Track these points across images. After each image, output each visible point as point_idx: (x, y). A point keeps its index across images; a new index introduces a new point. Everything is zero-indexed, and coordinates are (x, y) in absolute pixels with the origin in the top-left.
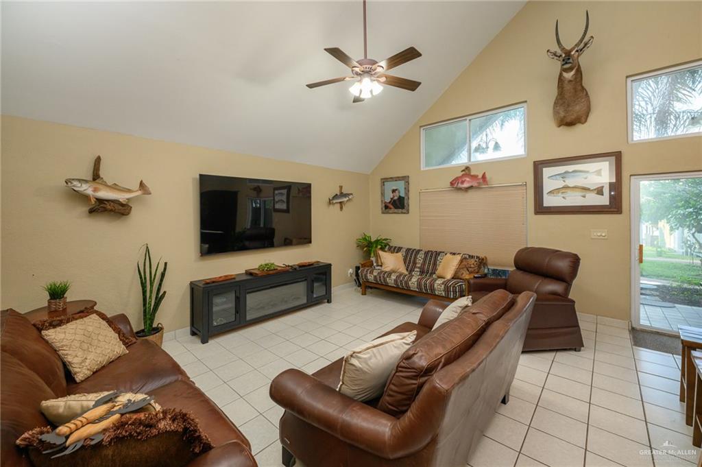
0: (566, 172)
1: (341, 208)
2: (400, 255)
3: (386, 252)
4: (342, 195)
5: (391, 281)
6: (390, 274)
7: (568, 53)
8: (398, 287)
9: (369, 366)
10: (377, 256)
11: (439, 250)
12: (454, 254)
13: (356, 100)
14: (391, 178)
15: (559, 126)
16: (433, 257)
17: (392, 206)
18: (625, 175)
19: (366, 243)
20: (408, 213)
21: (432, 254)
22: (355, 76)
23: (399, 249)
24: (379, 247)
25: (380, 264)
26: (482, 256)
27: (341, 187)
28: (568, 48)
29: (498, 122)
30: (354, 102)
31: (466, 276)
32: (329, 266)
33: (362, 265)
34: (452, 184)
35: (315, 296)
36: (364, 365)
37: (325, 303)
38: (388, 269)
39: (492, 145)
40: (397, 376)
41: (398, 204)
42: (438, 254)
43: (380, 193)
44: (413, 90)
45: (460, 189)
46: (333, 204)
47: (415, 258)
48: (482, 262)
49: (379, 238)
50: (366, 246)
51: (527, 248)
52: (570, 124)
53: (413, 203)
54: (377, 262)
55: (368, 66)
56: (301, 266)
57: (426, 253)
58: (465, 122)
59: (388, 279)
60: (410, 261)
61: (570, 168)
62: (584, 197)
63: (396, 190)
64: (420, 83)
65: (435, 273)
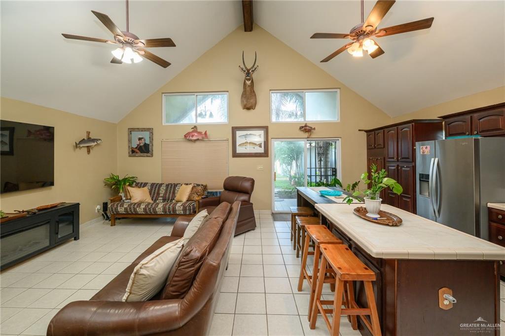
0: (247, 134)
1: (89, 152)
2: (146, 189)
3: (133, 187)
4: (90, 140)
5: (140, 210)
6: (139, 204)
7: (248, 70)
8: (147, 214)
9: (155, 271)
10: (126, 192)
11: (176, 183)
12: (187, 184)
13: (114, 61)
14: (138, 129)
15: (244, 109)
16: (172, 188)
17: (138, 151)
18: (269, 138)
19: (113, 182)
20: (152, 156)
21: (172, 186)
22: (117, 42)
23: (145, 185)
24: (128, 184)
25: (128, 198)
26: (204, 184)
27: (88, 133)
28: (248, 68)
29: (210, 100)
30: (111, 62)
31: (196, 198)
32: (77, 206)
33: (111, 200)
34: (185, 136)
35: (59, 236)
36: (151, 271)
37: (71, 241)
38: (136, 201)
39: (208, 114)
40: (180, 270)
41: (144, 149)
42: (176, 185)
43: (127, 141)
44: (165, 67)
45: (191, 140)
46: (80, 148)
47: (159, 190)
48: (205, 188)
49: (126, 177)
50: (114, 184)
51: (230, 177)
52: (248, 109)
53: (156, 148)
54: (126, 196)
55: (130, 39)
56: (40, 210)
57: (167, 186)
58: (193, 96)
59: (137, 209)
60: (154, 192)
61: (249, 132)
62: (254, 148)
63: (142, 138)
64: (170, 64)
65: (174, 199)
